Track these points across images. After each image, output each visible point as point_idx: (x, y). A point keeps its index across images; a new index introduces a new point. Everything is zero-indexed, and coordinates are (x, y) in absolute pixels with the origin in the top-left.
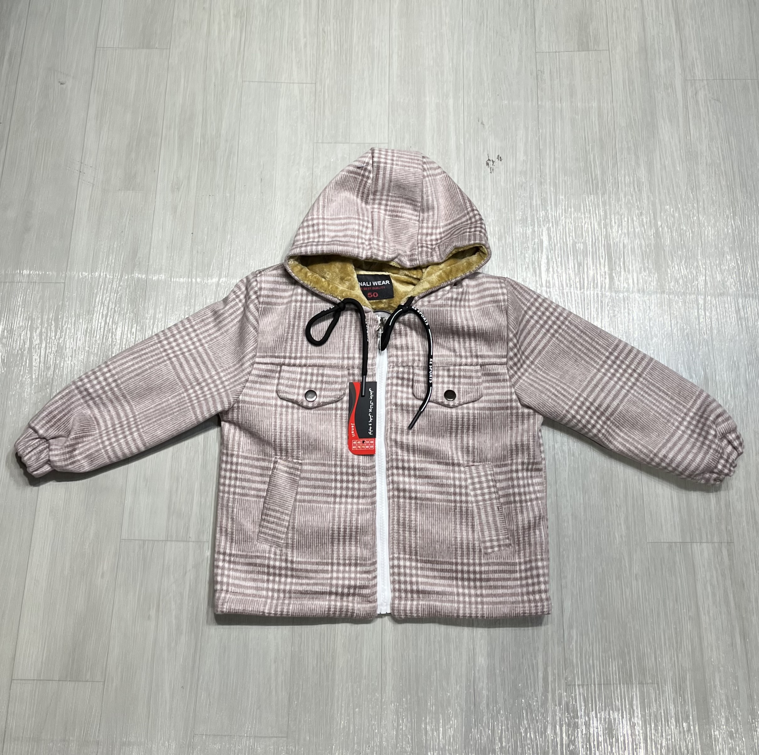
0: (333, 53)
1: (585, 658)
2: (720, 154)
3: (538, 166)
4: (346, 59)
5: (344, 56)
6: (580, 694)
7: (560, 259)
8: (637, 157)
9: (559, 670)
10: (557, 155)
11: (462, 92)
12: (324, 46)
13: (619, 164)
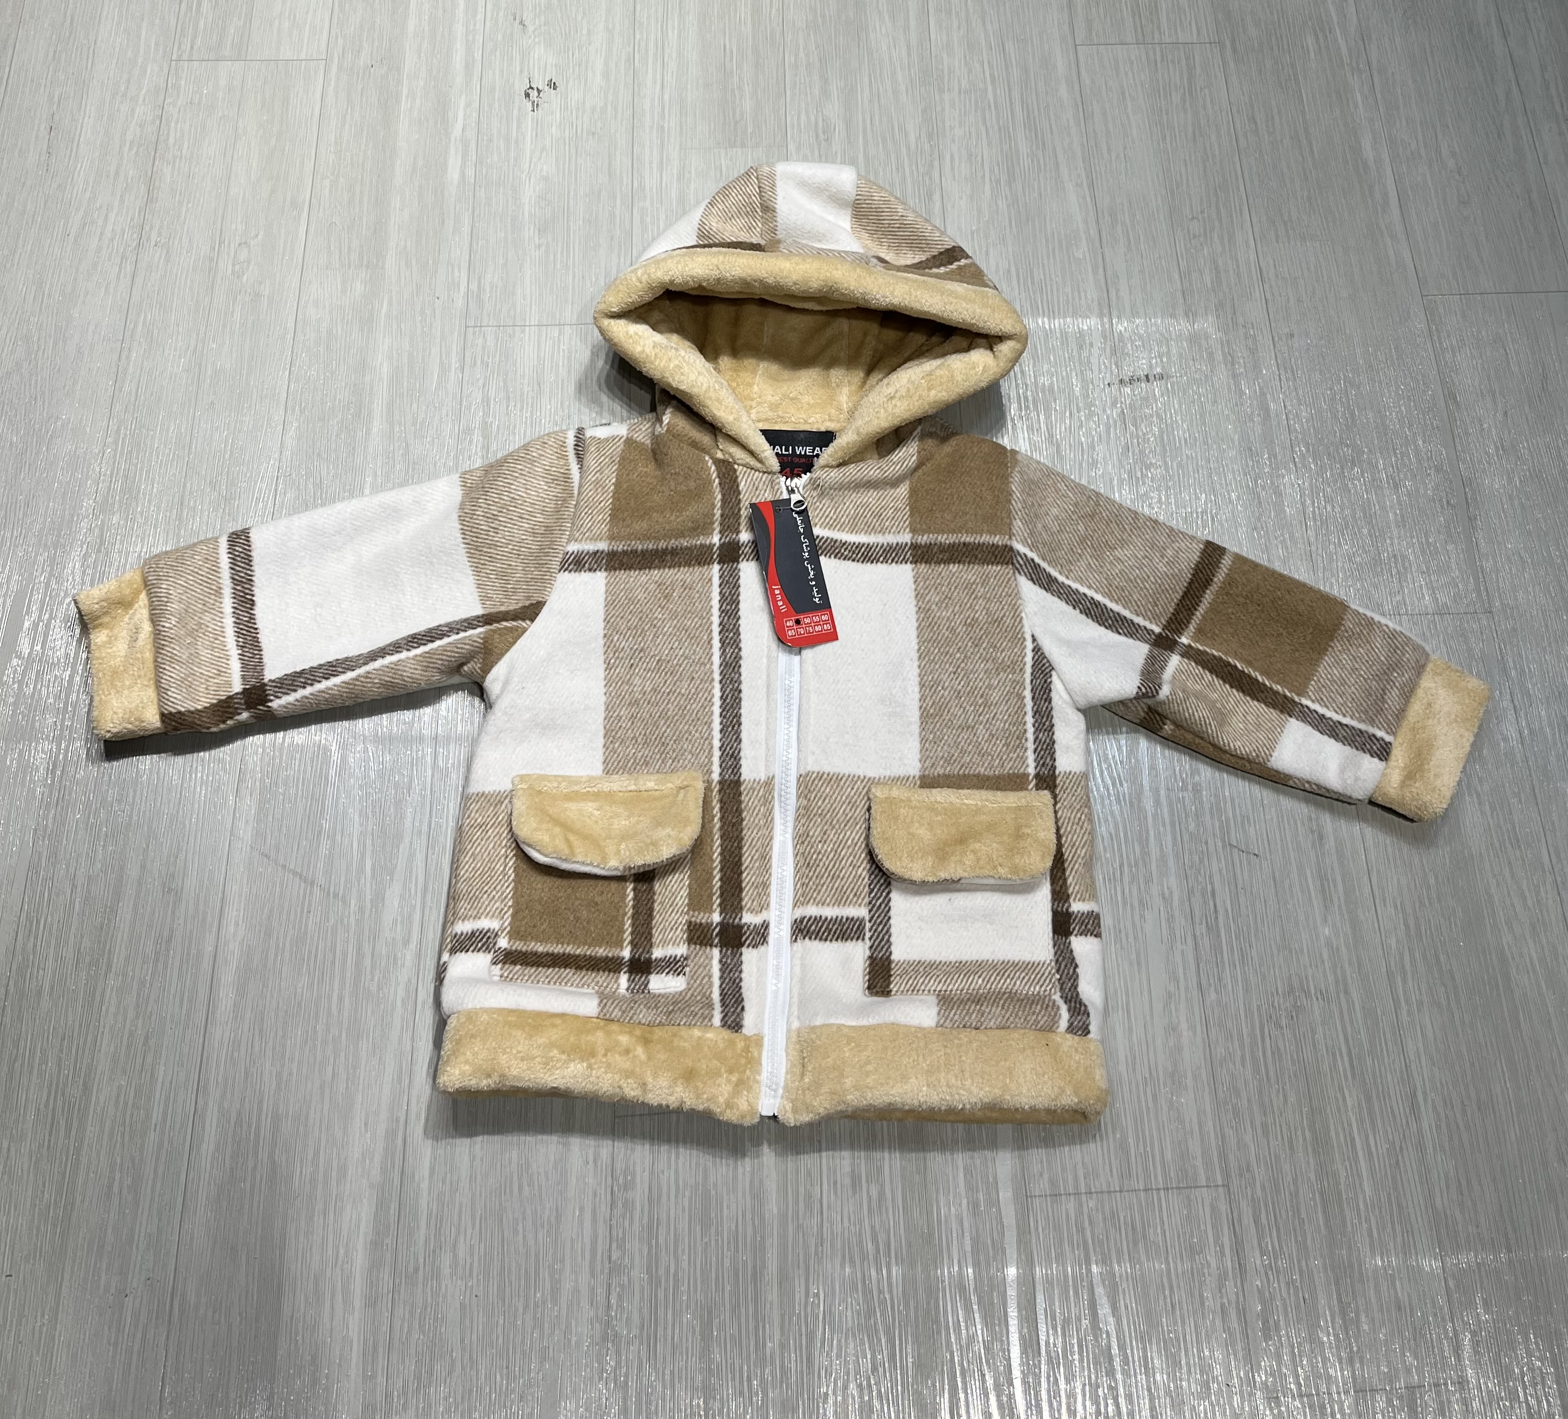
2: (987, 74)
3: (630, 98)
8: (825, 81)
10: (666, 78)
13: (788, 92)
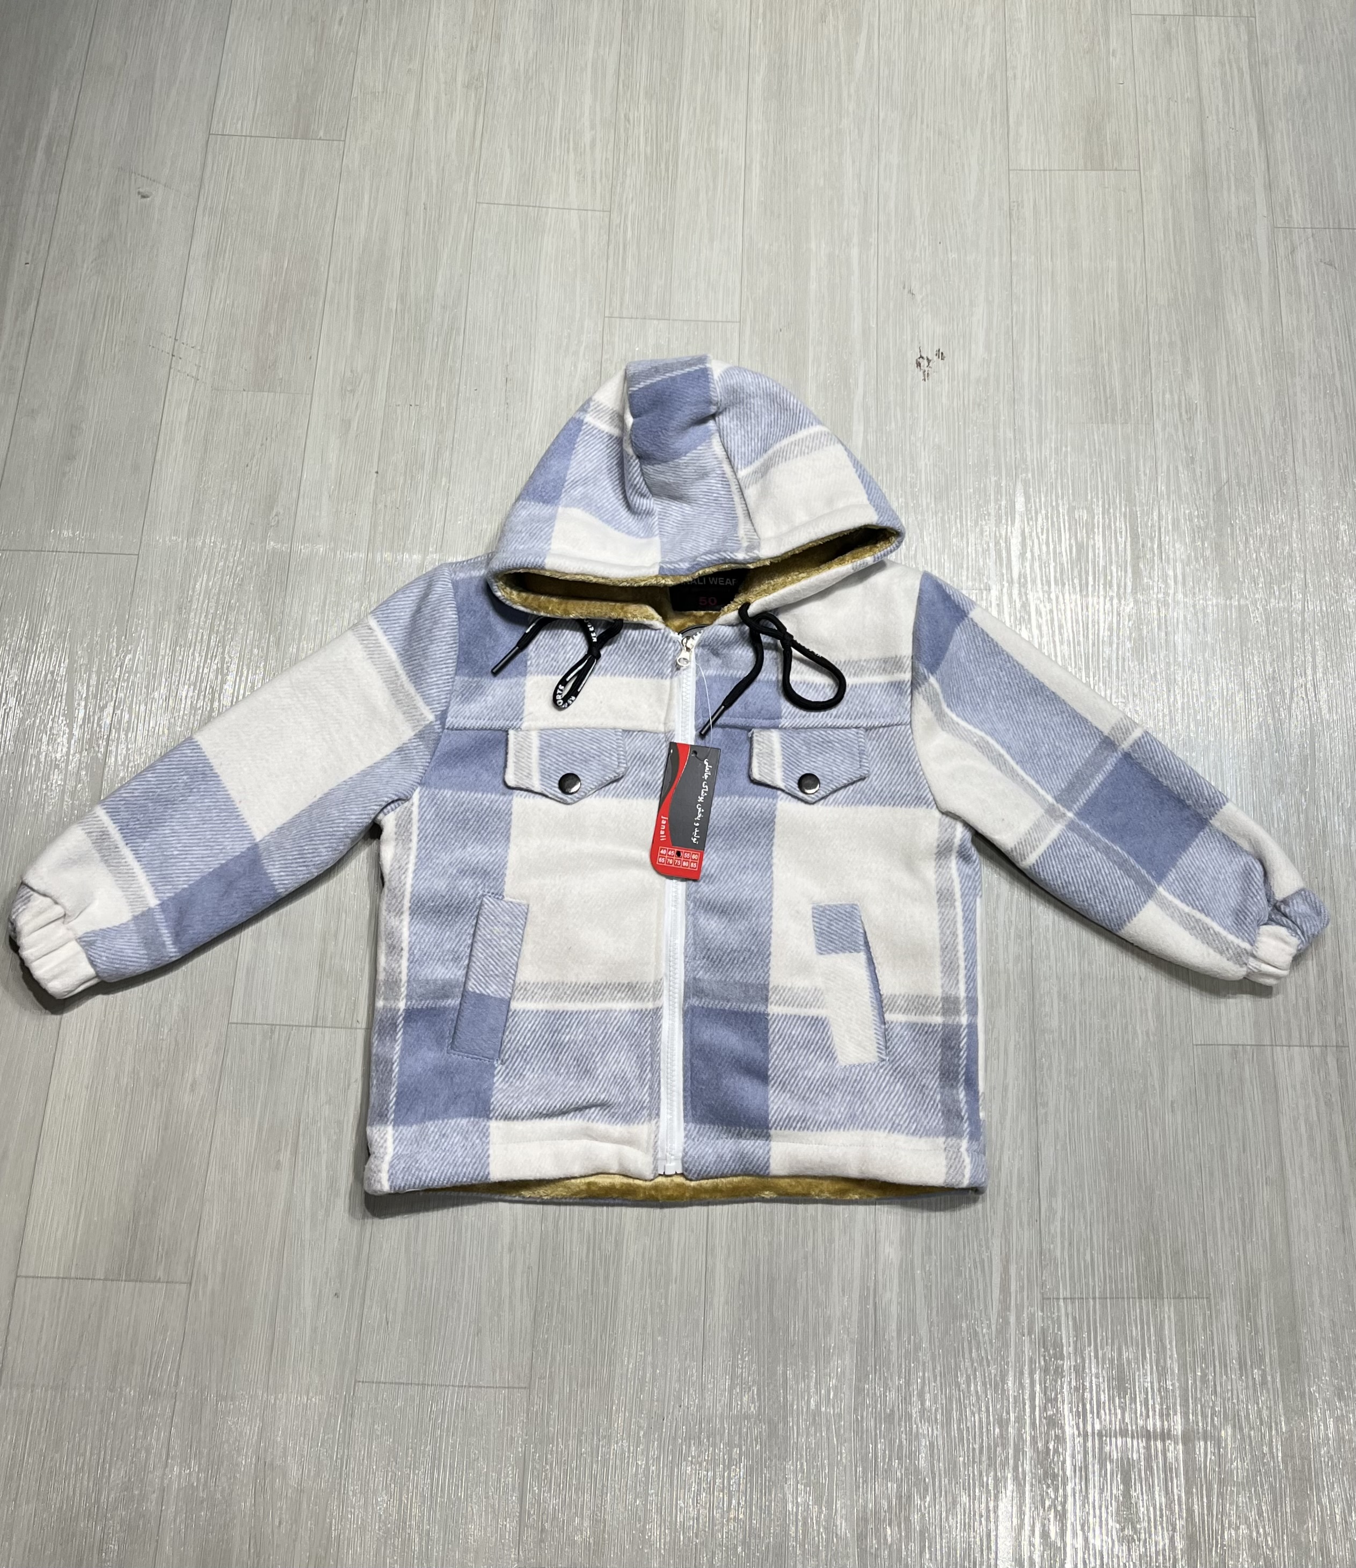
0: (642, 156)
1: (1078, 1250)
2: (1335, 361)
3: (1010, 371)
4: (667, 170)
5: (663, 166)
6: (1067, 1315)
7: (1044, 536)
8: (1187, 361)
9: (1029, 1270)
10: (1042, 352)
11: (875, 235)
12: (626, 145)
13: (1153, 371)
